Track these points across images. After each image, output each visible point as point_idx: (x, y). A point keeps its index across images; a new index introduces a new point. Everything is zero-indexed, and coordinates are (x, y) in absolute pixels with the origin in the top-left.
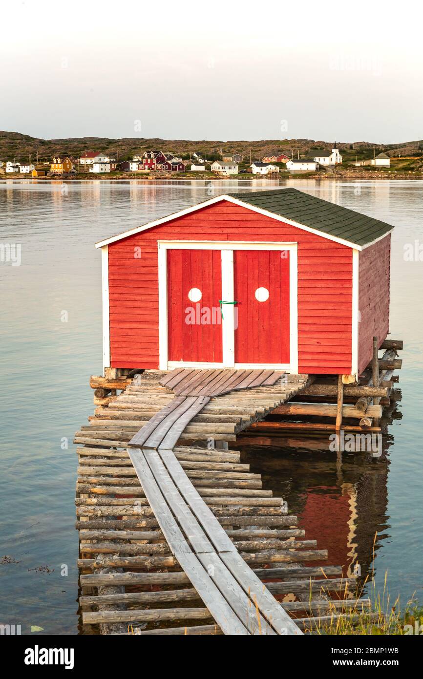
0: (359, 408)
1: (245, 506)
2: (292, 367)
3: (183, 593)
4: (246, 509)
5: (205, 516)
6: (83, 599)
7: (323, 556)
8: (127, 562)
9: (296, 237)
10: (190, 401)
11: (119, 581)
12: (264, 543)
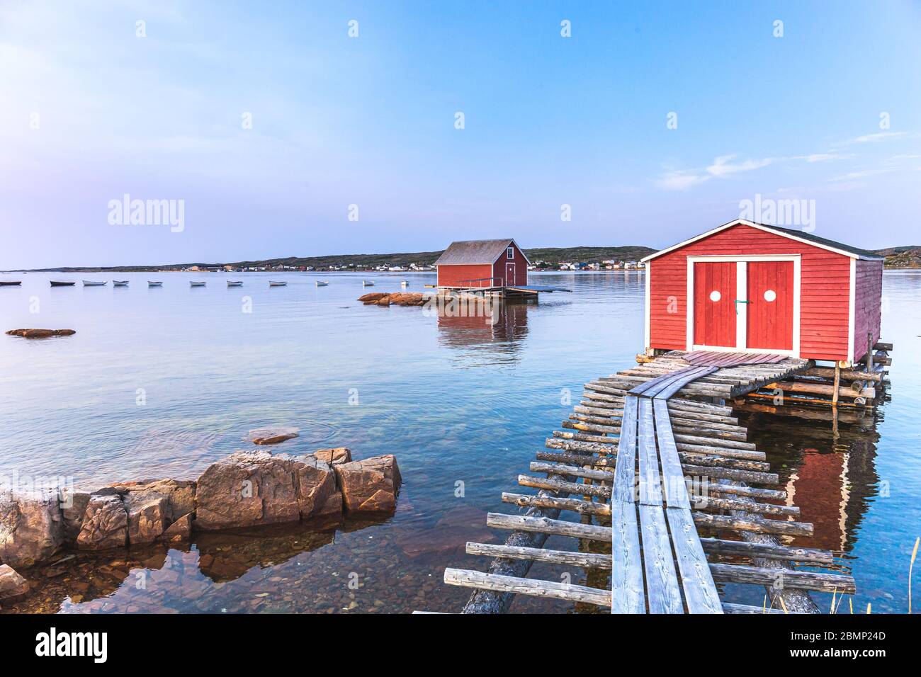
0: (854, 389)
1: (722, 456)
2: (795, 353)
3: (596, 559)
4: (722, 460)
5: (669, 462)
6: (469, 545)
7: (807, 532)
8: (556, 503)
9: (800, 250)
10: (700, 369)
11: (530, 526)
12: (730, 502)
